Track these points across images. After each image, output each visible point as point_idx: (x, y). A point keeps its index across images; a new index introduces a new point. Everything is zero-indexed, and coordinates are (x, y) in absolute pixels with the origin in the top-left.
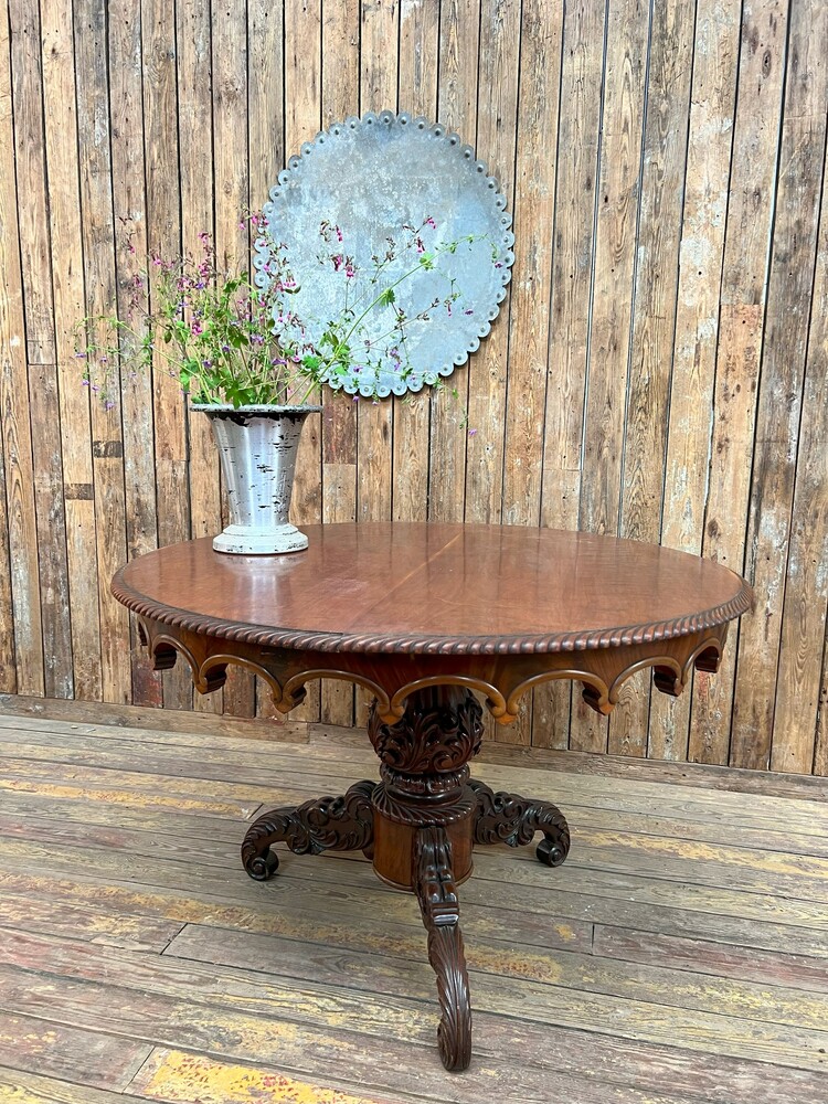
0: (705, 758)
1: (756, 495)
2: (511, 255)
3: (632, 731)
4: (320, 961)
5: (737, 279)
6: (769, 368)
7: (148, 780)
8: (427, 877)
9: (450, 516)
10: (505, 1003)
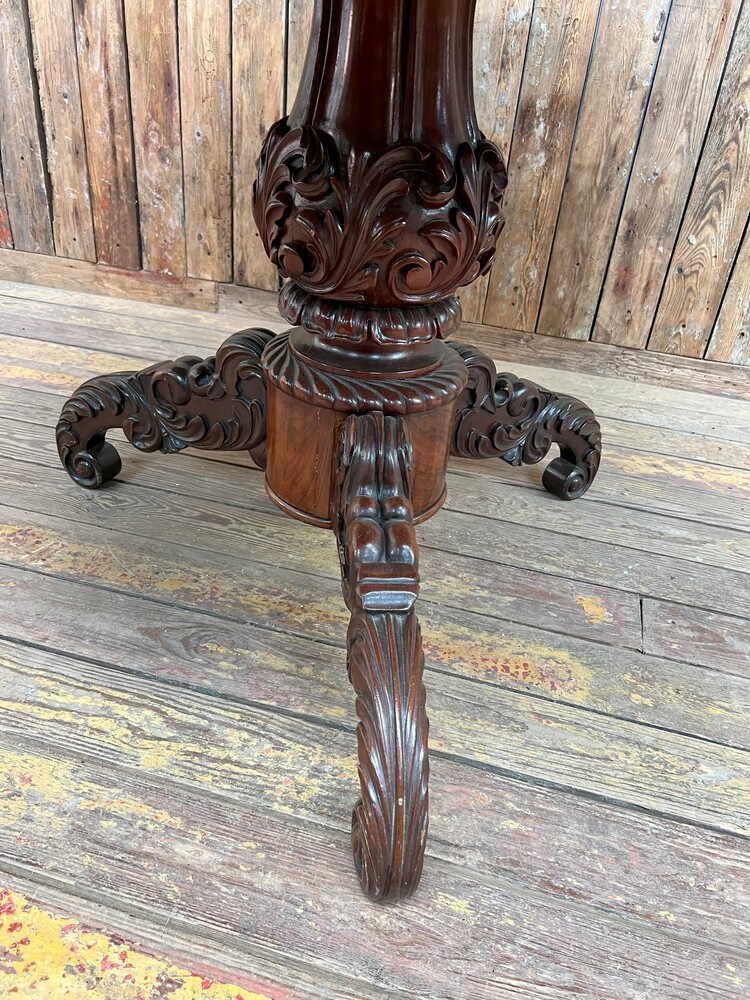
3: (690, 317)
4: (154, 634)
10: (488, 740)
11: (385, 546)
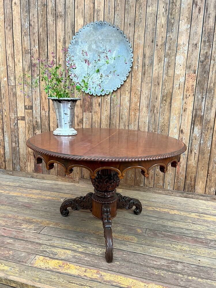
0: (178, 189)
1: (193, 123)
2: (132, 59)
3: (160, 182)
4: (78, 236)
5: (190, 67)
6: (198, 90)
7: (38, 191)
8: (104, 216)
9: (115, 127)
10: (122, 247)
11: (108, 220)
